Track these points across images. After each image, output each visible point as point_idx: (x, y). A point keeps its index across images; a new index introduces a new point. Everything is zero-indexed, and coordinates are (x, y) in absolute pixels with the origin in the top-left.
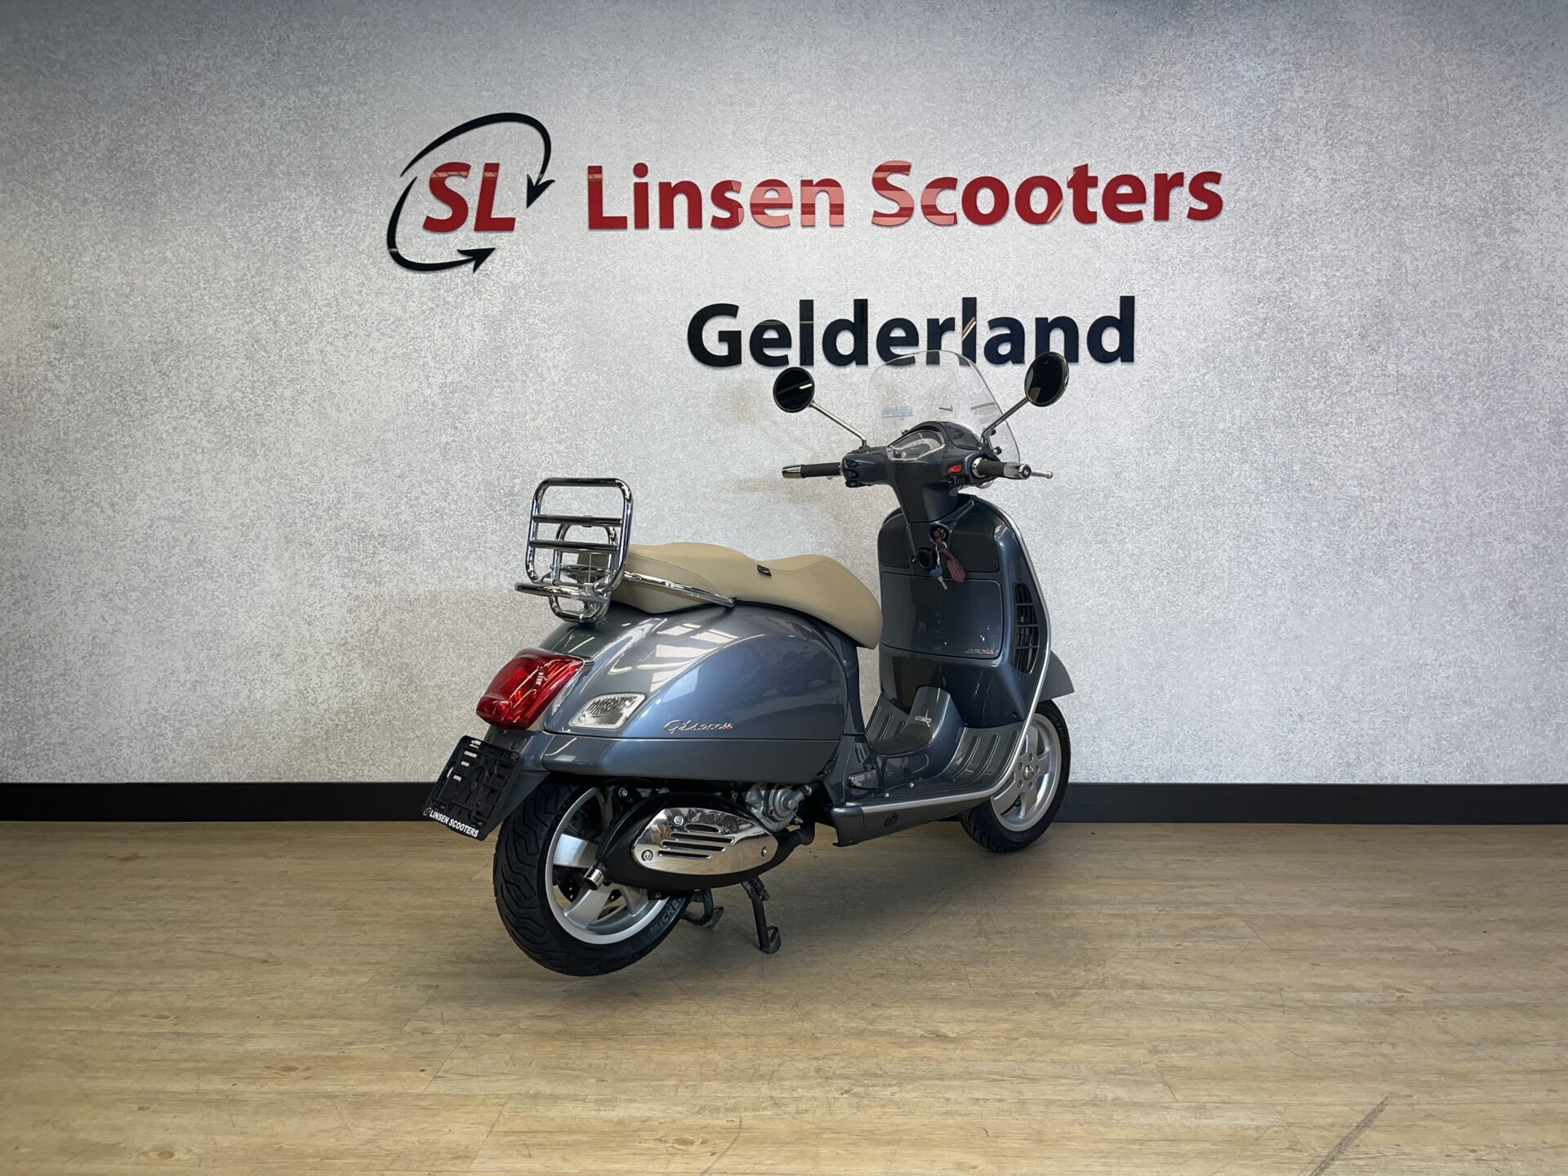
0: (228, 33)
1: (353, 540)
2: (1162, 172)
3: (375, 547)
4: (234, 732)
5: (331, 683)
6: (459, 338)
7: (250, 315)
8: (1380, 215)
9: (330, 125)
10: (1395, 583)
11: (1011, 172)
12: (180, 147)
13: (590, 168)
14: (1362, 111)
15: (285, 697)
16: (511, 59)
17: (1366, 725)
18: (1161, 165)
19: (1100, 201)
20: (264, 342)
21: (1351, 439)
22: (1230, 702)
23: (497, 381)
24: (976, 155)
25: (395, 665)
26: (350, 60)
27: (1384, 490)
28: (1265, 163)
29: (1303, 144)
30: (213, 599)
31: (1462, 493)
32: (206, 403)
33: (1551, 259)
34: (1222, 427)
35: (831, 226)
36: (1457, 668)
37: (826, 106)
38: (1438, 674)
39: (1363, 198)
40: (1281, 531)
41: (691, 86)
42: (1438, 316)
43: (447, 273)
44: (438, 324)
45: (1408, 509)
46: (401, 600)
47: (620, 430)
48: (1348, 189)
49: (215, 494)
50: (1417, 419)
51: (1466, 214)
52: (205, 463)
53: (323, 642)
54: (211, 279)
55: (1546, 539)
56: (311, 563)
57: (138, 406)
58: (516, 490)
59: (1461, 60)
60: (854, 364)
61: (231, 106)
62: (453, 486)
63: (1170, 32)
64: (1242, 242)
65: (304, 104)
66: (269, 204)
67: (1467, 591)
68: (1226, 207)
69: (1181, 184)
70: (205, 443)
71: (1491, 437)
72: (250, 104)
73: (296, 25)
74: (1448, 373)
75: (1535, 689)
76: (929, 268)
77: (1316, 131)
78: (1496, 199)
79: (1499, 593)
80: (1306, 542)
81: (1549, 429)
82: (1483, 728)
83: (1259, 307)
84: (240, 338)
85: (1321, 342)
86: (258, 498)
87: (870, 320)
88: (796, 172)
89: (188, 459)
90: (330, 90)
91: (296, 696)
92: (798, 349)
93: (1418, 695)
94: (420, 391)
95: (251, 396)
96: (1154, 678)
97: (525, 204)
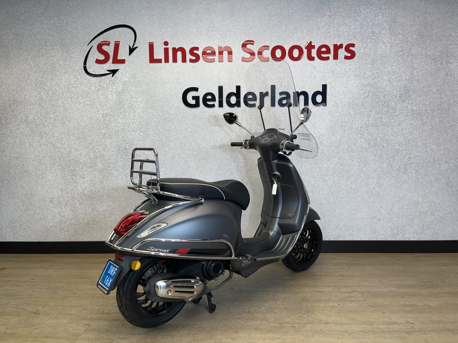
1: (75, 164)
2: (336, 44)
3: (82, 166)
4: (38, 226)
5: (69, 210)
6: (108, 99)
7: (40, 91)
8: (406, 58)
9: (64, 29)
10: (410, 177)
11: (287, 44)
12: (16, 37)
13: (149, 43)
14: (401, 23)
15: (54, 214)
16: (123, 7)
17: (400, 222)
18: (336, 41)
19: (316, 53)
20: (44, 100)
21: (396, 130)
22: (357, 215)
23: (121, 113)
24: (275, 38)
25: (89, 204)
26: (70, 8)
27: (407, 147)
28: (369, 41)
29: (381, 35)
30: (30, 183)
32: (26, 120)
34: (355, 127)
35: (228, 61)
36: (429, 204)
37: (227, 22)
38: (423, 205)
39: (401, 52)
40: (373, 160)
41: (182, 16)
42: (425, 90)
43: (103, 77)
44: (101, 94)
45: (414, 153)
46: (91, 183)
47: (160, 128)
48: (396, 49)
49: (30, 149)
50: (418, 124)
51: (434, 57)
52: (26, 139)
53: (66, 197)
54: (27, 80)
56: (61, 172)
57: (5, 121)
58: (127, 148)
59: (433, 7)
60: (236, 107)
61: (33, 23)
62: (107, 146)
64: (362, 67)
65: (57, 22)
66: (45, 55)
67: (433, 179)
68: (356, 55)
69: (342, 48)
70: (26, 133)
71: (441, 130)
72: (39, 23)
74: (428, 109)
75: (454, 210)
76: (260, 75)
77: (386, 30)
79: (443, 180)
80: (381, 163)
82: (438, 222)
83: (367, 88)
84: (37, 99)
85: (387, 99)
86: (44, 151)
87: (241, 92)
88: (217, 44)
89: (21, 138)
90: (65, 17)
91: (58, 214)
92: (218, 102)
93: (417, 212)
94: (96, 116)
95: (41, 118)
96: (333, 207)
97: (128, 54)
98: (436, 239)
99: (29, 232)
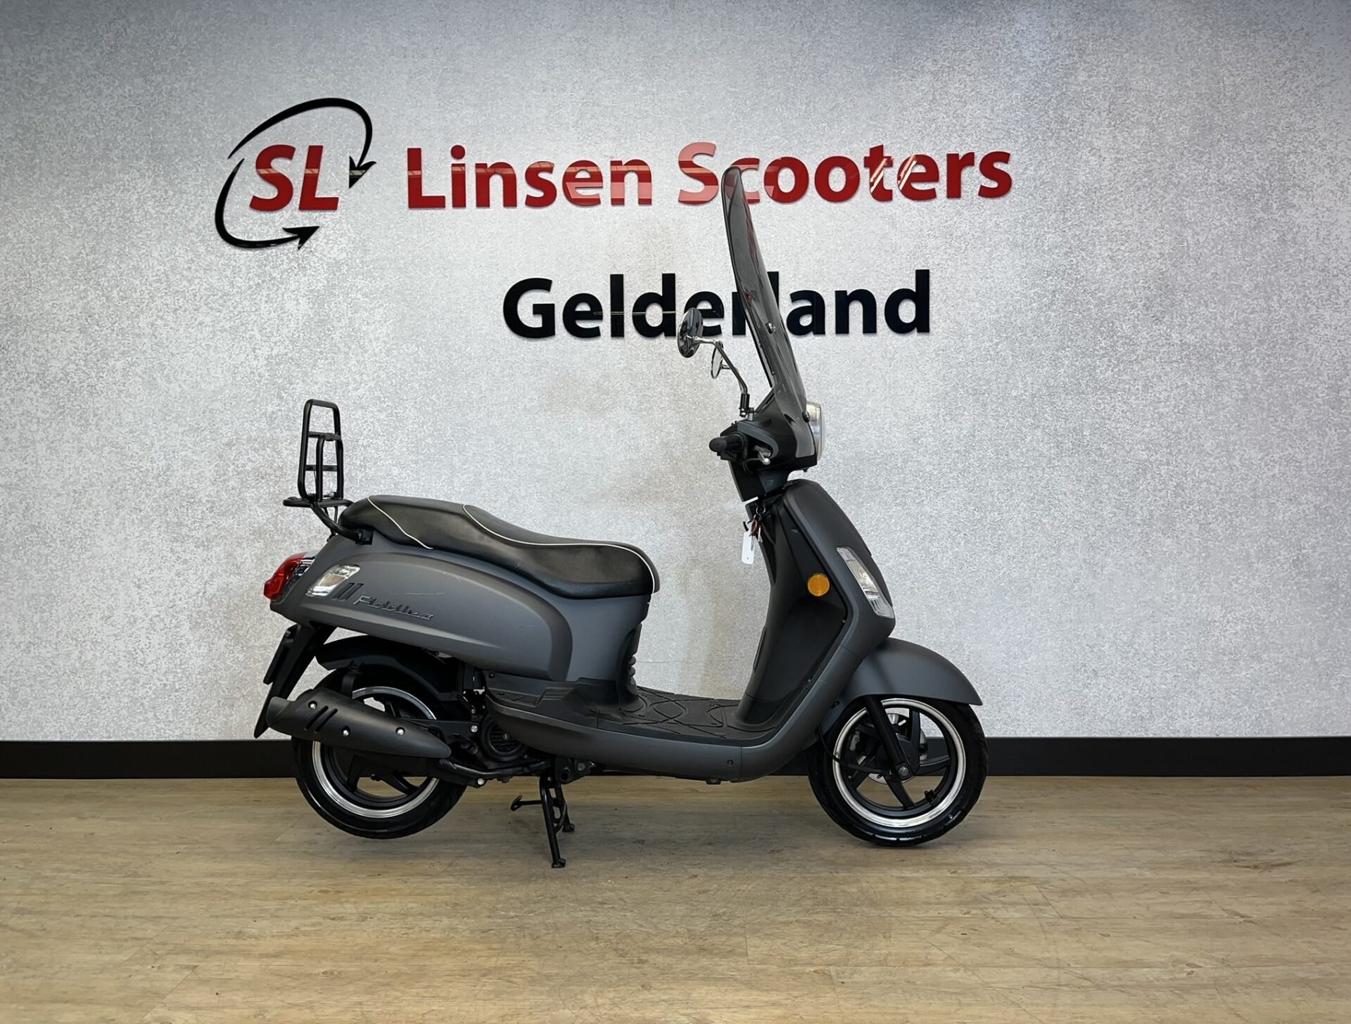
0: (69, 28)
1: (182, 507)
2: (955, 153)
3: (203, 512)
4: (65, 694)
5: (159, 644)
6: (284, 313)
7: (85, 291)
8: (1161, 192)
9: (162, 111)
10: (1183, 543)
11: (810, 154)
12: (22, 135)
13: (409, 150)
14: (1143, 94)
16: (334, 48)
17: (1158, 680)
18: (953, 146)
19: (896, 180)
20: (97, 317)
21: (1138, 404)
22: (1026, 658)
23: (321, 353)
24: (777, 137)
25: (222, 626)
26: (182, 50)
27: (1170, 453)
28: (1051, 144)
29: (1087, 124)
30: (46, 563)
31: (1246, 456)
33: (1326, 233)
34: (1014, 394)
35: (639, 204)
36: (1244, 625)
37: (635, 90)
38: (1226, 630)
39: (1145, 177)
40: (1072, 493)
41: (506, 73)
42: (1219, 287)
43: (272, 251)
44: (264, 299)
45: (1194, 472)
46: (228, 563)
47: (438, 399)
48: (1131, 167)
49: (49, 462)
50: (1201, 385)
51: (1245, 191)
52: (40, 433)
53: (151, 605)
54: (48, 257)
55: (1327, 500)
56: (141, 529)
59: (1237, 45)
60: (663, 336)
61: (71, 95)
62: (279, 453)
63: (960, 21)
64: (1031, 219)
66: (104, 186)
67: (1252, 551)
68: (1015, 185)
69: (972, 164)
70: (39, 414)
71: (1272, 403)
72: (88, 94)
73: (133, 19)
74: (1230, 342)
75: (1320, 644)
77: (1100, 113)
78: (1273, 176)
79: (1283, 553)
80: (1097, 504)
81: (1328, 394)
82: (1271, 682)
83: (1048, 279)
84: (75, 313)
85: (1108, 313)
86: (90, 466)
87: (677, 293)
88: (606, 154)
89: (24, 429)
90: (164, 79)
91: (125, 657)
92: (609, 321)
93: (1208, 651)
94: (247, 362)
95: (84, 368)
96: (953, 636)
97: (348, 184)
98: (1268, 733)
99: (39, 711)
